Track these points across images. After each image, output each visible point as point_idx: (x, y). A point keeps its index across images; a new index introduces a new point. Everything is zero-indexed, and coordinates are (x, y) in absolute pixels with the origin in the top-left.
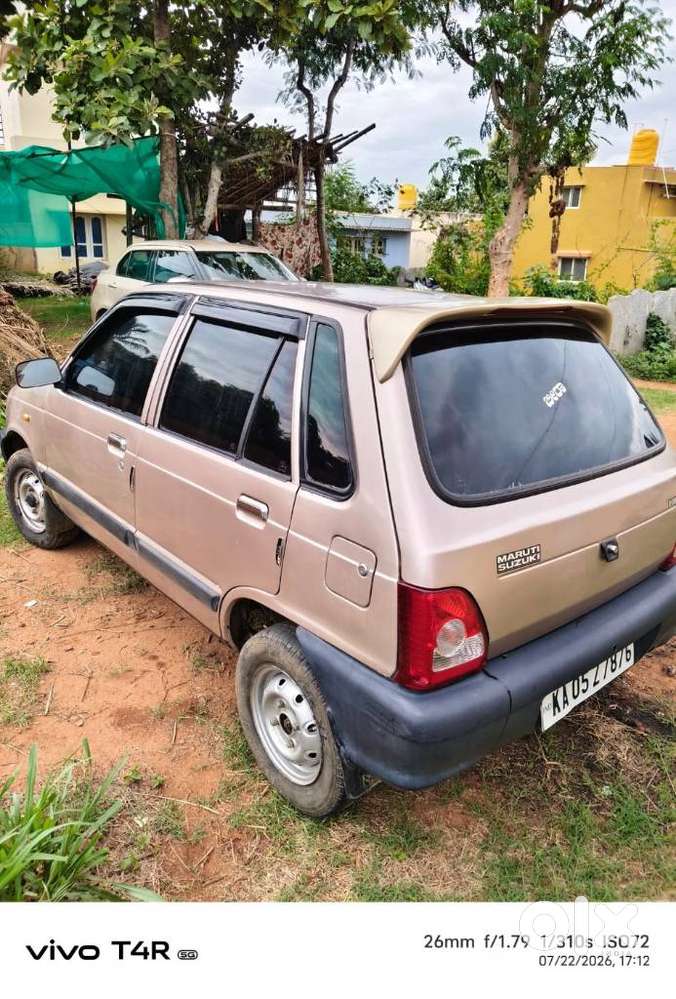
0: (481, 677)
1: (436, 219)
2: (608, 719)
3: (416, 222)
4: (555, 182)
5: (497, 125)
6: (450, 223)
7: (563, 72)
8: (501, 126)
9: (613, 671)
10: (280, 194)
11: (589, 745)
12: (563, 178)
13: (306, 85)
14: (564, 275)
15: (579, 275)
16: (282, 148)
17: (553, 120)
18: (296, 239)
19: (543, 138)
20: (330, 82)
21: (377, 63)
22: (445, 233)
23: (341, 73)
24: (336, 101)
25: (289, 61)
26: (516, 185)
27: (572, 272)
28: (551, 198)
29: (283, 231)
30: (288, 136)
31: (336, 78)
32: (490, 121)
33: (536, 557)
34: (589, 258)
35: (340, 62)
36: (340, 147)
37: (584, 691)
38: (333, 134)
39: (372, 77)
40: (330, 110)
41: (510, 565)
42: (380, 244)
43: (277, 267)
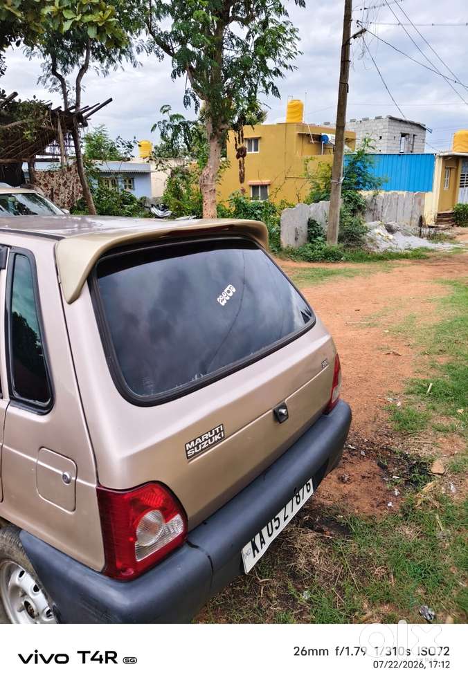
0: (186, 550)
1: (166, 164)
2: (303, 530)
3: (153, 166)
4: (237, 134)
5: (194, 97)
6: (176, 166)
7: (234, 61)
8: (197, 98)
9: (298, 503)
10: (48, 150)
11: (292, 556)
12: (242, 132)
13: (59, 72)
14: (255, 197)
15: (265, 196)
16: (42, 116)
17: (231, 92)
18: (62, 181)
19: (226, 105)
20: (77, 69)
21: (110, 56)
22: (174, 173)
23: (84, 63)
24: (82, 83)
25: (44, 55)
26: (212, 137)
27: (260, 195)
28: (236, 145)
29: (53, 176)
30: (47, 107)
31: (81, 66)
32: (188, 95)
33: (220, 436)
34: (269, 185)
35: (83, 55)
36: (89, 115)
37: (277, 528)
38: (82, 106)
39: (107, 66)
40: (78, 89)
41: (198, 449)
42: (130, 182)
43: (46, 204)
